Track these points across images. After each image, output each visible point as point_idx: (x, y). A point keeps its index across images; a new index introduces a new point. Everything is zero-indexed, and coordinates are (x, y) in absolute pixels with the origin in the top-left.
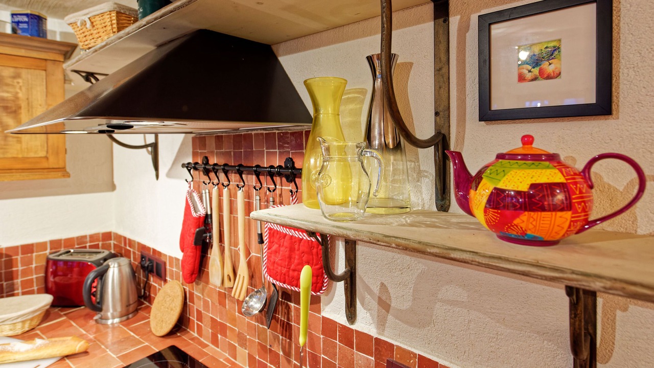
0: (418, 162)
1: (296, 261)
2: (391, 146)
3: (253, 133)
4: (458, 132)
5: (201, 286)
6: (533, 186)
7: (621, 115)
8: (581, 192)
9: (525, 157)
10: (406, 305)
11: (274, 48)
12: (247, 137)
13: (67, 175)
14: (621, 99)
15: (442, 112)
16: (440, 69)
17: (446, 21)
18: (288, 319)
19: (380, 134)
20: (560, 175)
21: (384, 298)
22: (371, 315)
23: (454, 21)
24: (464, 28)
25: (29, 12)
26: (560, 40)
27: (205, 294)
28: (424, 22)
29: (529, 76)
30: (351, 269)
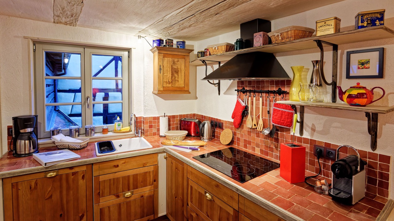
0: (326, 89)
1: (283, 118)
2: (319, 85)
3: (265, 80)
4: (339, 81)
5: (240, 130)
6: (358, 93)
7: (385, 78)
8: (370, 95)
9: (357, 87)
10: (321, 129)
11: (274, 54)
12: (263, 81)
13: (190, 93)
14: (386, 74)
15: (335, 76)
16: (335, 64)
17: (337, 51)
18: (277, 137)
19: (315, 81)
20: (365, 91)
21: (313, 128)
22: (308, 133)
23: (339, 52)
24: (342, 54)
25: (182, 41)
26: (369, 59)
27: (241, 132)
28: (330, 51)
29: (361, 68)
30: (302, 120)
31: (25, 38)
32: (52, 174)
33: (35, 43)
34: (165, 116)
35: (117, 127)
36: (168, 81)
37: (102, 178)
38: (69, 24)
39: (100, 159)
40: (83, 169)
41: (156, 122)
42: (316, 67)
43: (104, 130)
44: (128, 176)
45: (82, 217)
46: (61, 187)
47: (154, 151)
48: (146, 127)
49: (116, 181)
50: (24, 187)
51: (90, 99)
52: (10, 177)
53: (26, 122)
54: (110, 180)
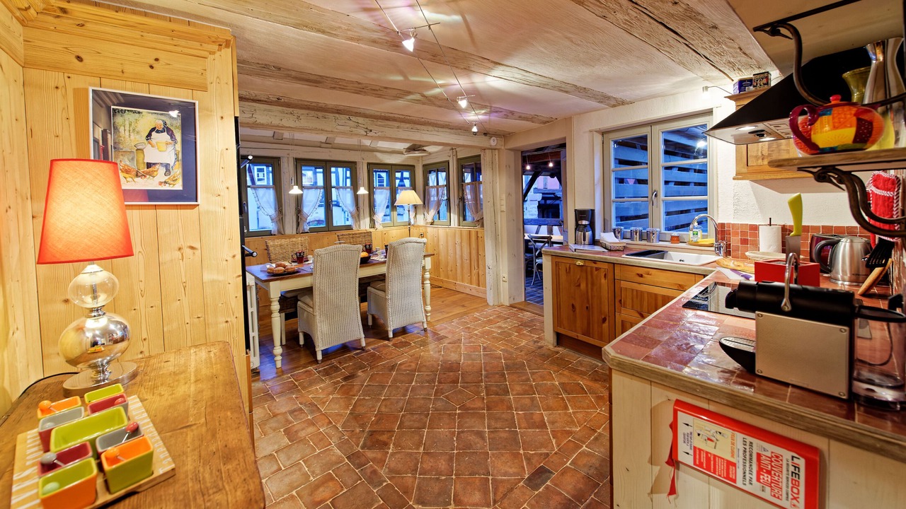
31: (591, 131)
32: (579, 263)
33: (604, 133)
34: (770, 225)
35: (691, 235)
36: (760, 154)
37: (624, 284)
38: (623, 103)
39: (621, 260)
40: (605, 266)
41: (757, 236)
42: (876, 60)
43: (672, 237)
44: (656, 295)
45: (604, 320)
46: (587, 279)
47: (696, 270)
48: (735, 241)
49: (640, 294)
50: (562, 268)
51: (658, 195)
52: (554, 256)
53: (580, 214)
54: (633, 290)
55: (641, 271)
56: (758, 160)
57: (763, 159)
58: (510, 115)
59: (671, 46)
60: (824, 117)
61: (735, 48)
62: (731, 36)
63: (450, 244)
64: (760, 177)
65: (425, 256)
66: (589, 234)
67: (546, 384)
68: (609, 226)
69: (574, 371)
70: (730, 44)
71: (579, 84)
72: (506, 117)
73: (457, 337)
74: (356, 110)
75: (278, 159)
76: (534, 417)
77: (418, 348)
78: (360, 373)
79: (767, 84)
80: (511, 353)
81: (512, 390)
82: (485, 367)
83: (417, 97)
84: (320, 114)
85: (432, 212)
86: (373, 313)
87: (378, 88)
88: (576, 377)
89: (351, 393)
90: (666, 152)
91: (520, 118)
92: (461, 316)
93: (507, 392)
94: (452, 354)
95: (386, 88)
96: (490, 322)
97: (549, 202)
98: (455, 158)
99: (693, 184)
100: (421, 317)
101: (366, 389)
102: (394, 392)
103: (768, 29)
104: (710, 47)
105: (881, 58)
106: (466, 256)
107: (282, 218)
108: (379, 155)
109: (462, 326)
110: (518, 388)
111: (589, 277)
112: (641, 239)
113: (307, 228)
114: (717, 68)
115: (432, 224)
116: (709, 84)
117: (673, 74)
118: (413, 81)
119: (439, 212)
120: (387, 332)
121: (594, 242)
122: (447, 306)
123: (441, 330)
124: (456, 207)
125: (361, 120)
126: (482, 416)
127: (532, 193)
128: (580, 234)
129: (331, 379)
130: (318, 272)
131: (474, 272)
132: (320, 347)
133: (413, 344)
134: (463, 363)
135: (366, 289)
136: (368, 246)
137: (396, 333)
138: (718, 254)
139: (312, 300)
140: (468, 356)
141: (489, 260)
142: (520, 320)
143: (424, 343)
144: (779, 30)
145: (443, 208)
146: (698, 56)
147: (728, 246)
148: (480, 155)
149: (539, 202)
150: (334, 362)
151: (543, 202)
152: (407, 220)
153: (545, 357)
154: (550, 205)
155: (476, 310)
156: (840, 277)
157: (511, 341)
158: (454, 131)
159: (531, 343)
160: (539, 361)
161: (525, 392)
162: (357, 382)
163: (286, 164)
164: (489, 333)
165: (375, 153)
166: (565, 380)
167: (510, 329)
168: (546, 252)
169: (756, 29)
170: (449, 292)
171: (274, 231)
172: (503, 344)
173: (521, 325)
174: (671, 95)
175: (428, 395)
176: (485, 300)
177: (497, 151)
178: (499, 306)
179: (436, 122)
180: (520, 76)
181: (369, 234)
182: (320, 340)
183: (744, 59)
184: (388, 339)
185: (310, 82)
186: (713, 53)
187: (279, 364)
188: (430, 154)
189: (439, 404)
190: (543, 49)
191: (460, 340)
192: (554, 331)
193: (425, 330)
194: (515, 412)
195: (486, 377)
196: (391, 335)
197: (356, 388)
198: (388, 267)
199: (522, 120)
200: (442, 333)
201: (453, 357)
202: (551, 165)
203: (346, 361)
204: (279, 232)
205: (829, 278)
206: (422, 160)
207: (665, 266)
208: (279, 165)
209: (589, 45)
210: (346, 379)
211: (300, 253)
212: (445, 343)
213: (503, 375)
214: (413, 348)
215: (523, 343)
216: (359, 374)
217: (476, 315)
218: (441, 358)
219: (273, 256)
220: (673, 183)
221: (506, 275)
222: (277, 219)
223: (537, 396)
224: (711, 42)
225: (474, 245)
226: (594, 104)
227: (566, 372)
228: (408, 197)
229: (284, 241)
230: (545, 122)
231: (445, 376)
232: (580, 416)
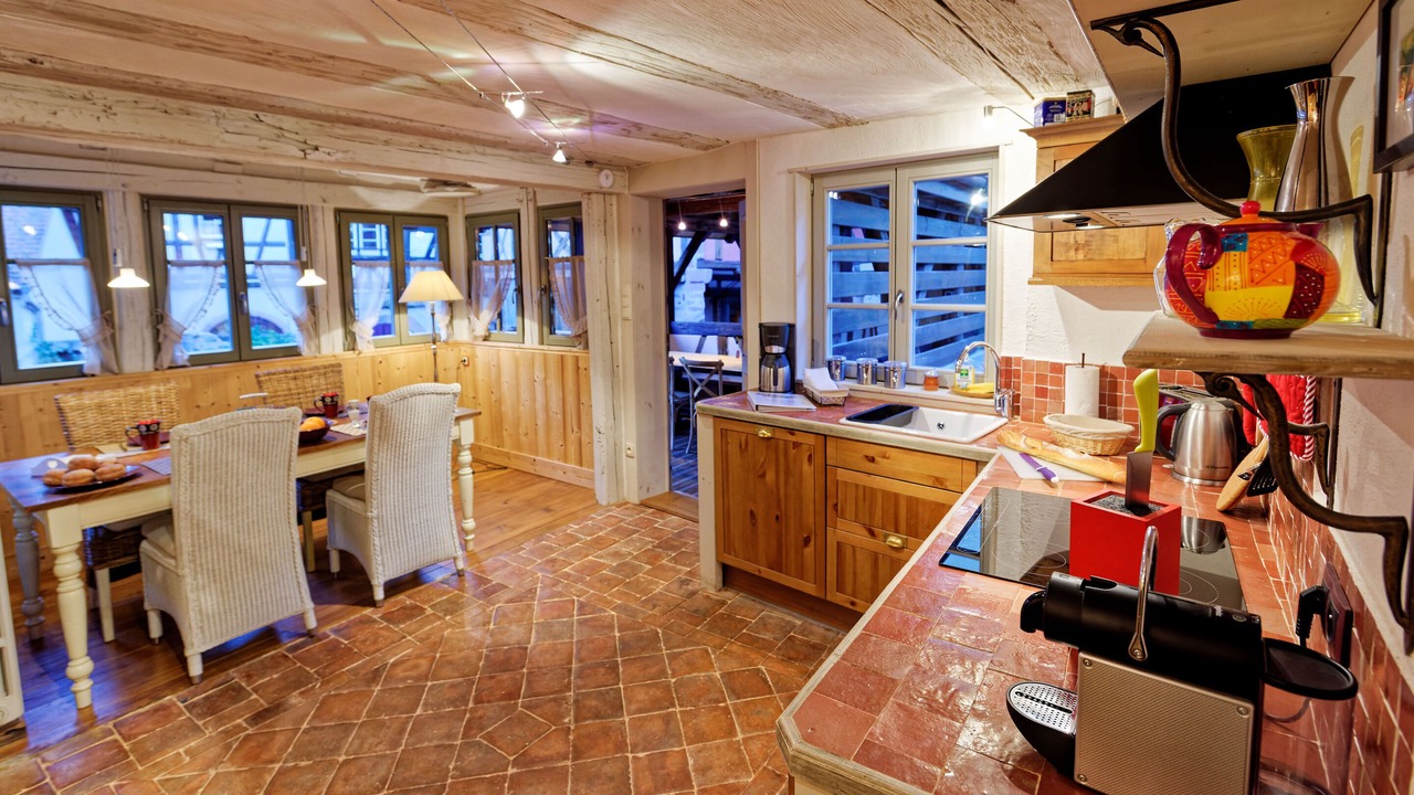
31: (790, 172)
32: (764, 433)
33: (814, 176)
34: (1083, 364)
35: (957, 376)
36: (1072, 241)
37: (842, 475)
38: (848, 122)
39: (837, 430)
40: (811, 440)
41: (1060, 382)
42: (1307, 119)
43: (927, 378)
44: (896, 496)
45: (807, 541)
46: (777, 465)
47: (964, 451)
48: (1027, 390)
49: (869, 494)
50: (734, 441)
51: (905, 298)
52: (719, 418)
53: (770, 334)
54: (857, 485)
55: (871, 451)
56: (1068, 251)
57: (1076, 250)
58: (633, 130)
59: (931, 28)
60: (1232, 253)
61: (1042, 43)
62: (1038, 21)
63: (523, 379)
64: (1070, 281)
65: (458, 419)
66: (783, 371)
67: (695, 680)
68: (821, 355)
69: (751, 642)
70: (1036, 36)
71: (763, 83)
72: (627, 133)
73: (527, 582)
74: (267, 101)
75: (97, 196)
76: (668, 764)
77: (439, 618)
78: (295, 699)
79: (1088, 112)
80: (634, 613)
81: (629, 702)
82: (578, 651)
83: (418, 82)
84: (173, 104)
85: (487, 315)
86: (342, 546)
87: (307, 56)
88: (753, 656)
89: (265, 756)
90: (921, 212)
91: (656, 136)
92: (538, 533)
93: (617, 709)
94: (514, 628)
95: (331, 57)
96: (598, 543)
97: (725, 284)
98: (531, 205)
99: (962, 267)
100: (450, 545)
101: (307, 738)
102: (371, 740)
103: (1118, 28)
104: (1002, 37)
105: (1314, 116)
106: (555, 406)
107: (113, 336)
108: (361, 192)
109: (540, 557)
110: (641, 695)
111: (782, 459)
112: (875, 380)
113: (182, 355)
114: (1009, 75)
115: (486, 339)
116: (994, 102)
117: (934, 78)
118: (389, 47)
119: (500, 316)
120: (369, 587)
121: (794, 387)
122: (515, 511)
123: (496, 570)
124: (536, 308)
125: (288, 122)
126: (561, 776)
127: (695, 269)
128: (768, 371)
129: (220, 721)
130: (185, 476)
131: (572, 437)
132: (196, 646)
133: (429, 611)
134: (534, 648)
135: (323, 495)
136: (328, 400)
137: (393, 587)
138: (999, 415)
139: (173, 539)
140: (545, 628)
141: (600, 415)
142: (657, 534)
143: (454, 607)
144: (1139, 33)
145: (510, 307)
146: (978, 50)
147: (1016, 398)
148: (579, 204)
149: (707, 285)
150: (235, 675)
151: (715, 284)
152: (430, 332)
153: (697, 616)
154: (727, 290)
155: (572, 517)
156: (1186, 469)
157: (636, 585)
158: (521, 154)
159: (675, 587)
160: (688, 627)
161: (655, 704)
162: (282, 724)
163: (119, 210)
164: (593, 568)
165: (353, 188)
166: (733, 666)
167: (636, 558)
168: (702, 409)
169: (1097, 25)
170: (521, 478)
171: (92, 367)
172: (621, 594)
173: (659, 546)
174: (930, 114)
175: (450, 736)
176: (590, 493)
177: (614, 197)
178: (619, 506)
179: (474, 135)
180: (640, 58)
181: (335, 368)
182: (196, 630)
183: (1054, 63)
184: (372, 603)
185: (111, 27)
186: (1005, 47)
187: (84, 700)
188: (480, 193)
189: (472, 757)
190: (679, 8)
191: (532, 591)
192: (717, 561)
193: (460, 574)
194: (630, 756)
195: (580, 675)
196: (379, 594)
197: (280, 739)
198: (371, 451)
199: (659, 140)
200: (496, 578)
201: (515, 633)
202: (724, 223)
203: (265, 668)
204: (105, 368)
205: (1170, 471)
206: (464, 207)
207: (912, 443)
208: (100, 211)
209: (775, 8)
210: (258, 717)
211: (148, 426)
212: (501, 601)
213: (614, 668)
214: (428, 620)
215: (660, 586)
216: (293, 701)
217: (573, 528)
218: (488, 641)
219: (77, 433)
220: (931, 267)
221: (632, 445)
222: (101, 337)
223: (678, 709)
224: (1003, 28)
225: (570, 385)
226: (795, 120)
227: (736, 648)
228: (429, 284)
229: (109, 396)
230: (706, 148)
231: (492, 683)
232: (756, 746)
